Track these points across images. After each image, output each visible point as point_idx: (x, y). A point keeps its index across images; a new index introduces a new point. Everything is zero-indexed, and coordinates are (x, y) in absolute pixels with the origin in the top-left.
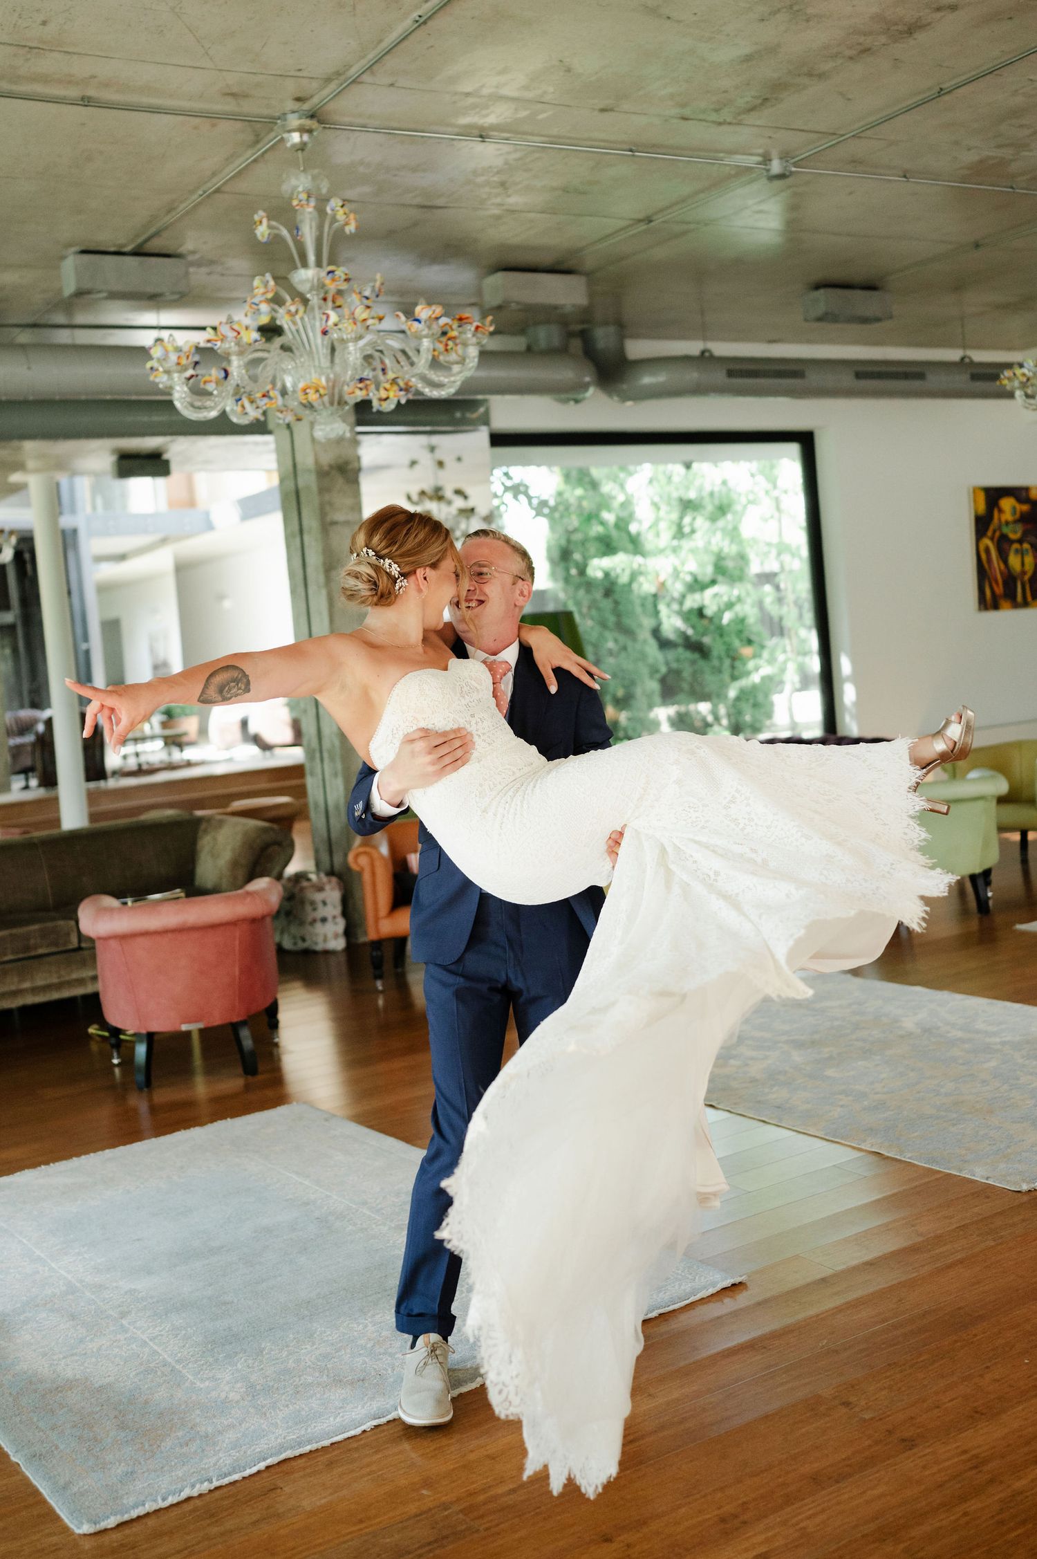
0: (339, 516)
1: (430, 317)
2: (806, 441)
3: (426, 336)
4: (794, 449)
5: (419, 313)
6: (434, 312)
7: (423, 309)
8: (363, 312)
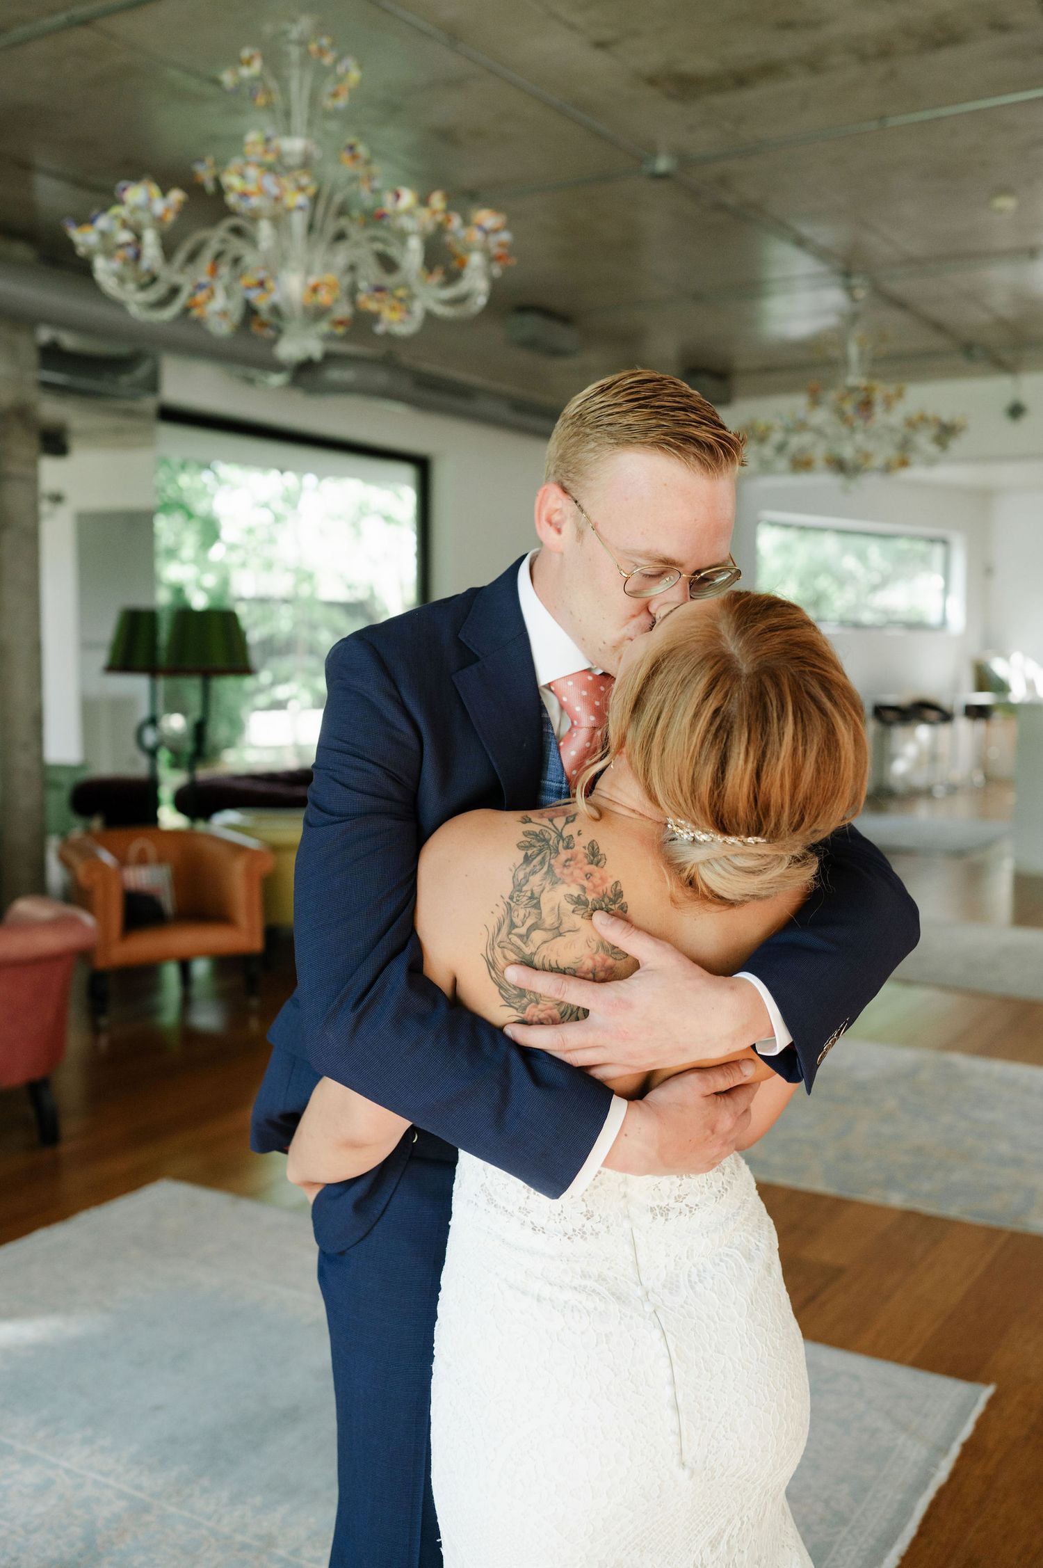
2: (422, 466)
4: (407, 473)
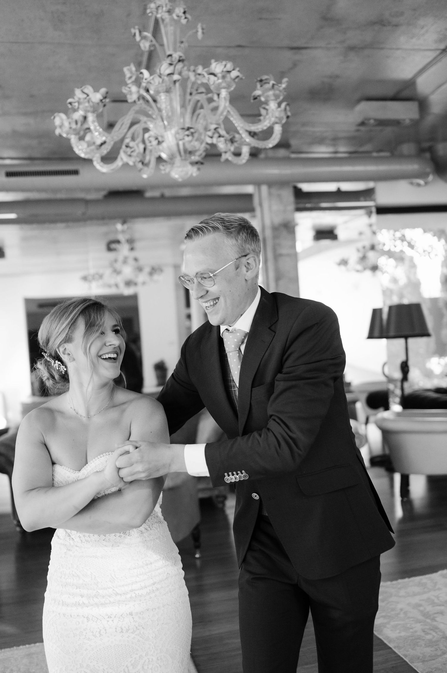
0: (284, 251)
1: (223, 71)
3: (224, 88)
5: (215, 68)
6: (225, 66)
7: (217, 64)
8: (166, 69)
